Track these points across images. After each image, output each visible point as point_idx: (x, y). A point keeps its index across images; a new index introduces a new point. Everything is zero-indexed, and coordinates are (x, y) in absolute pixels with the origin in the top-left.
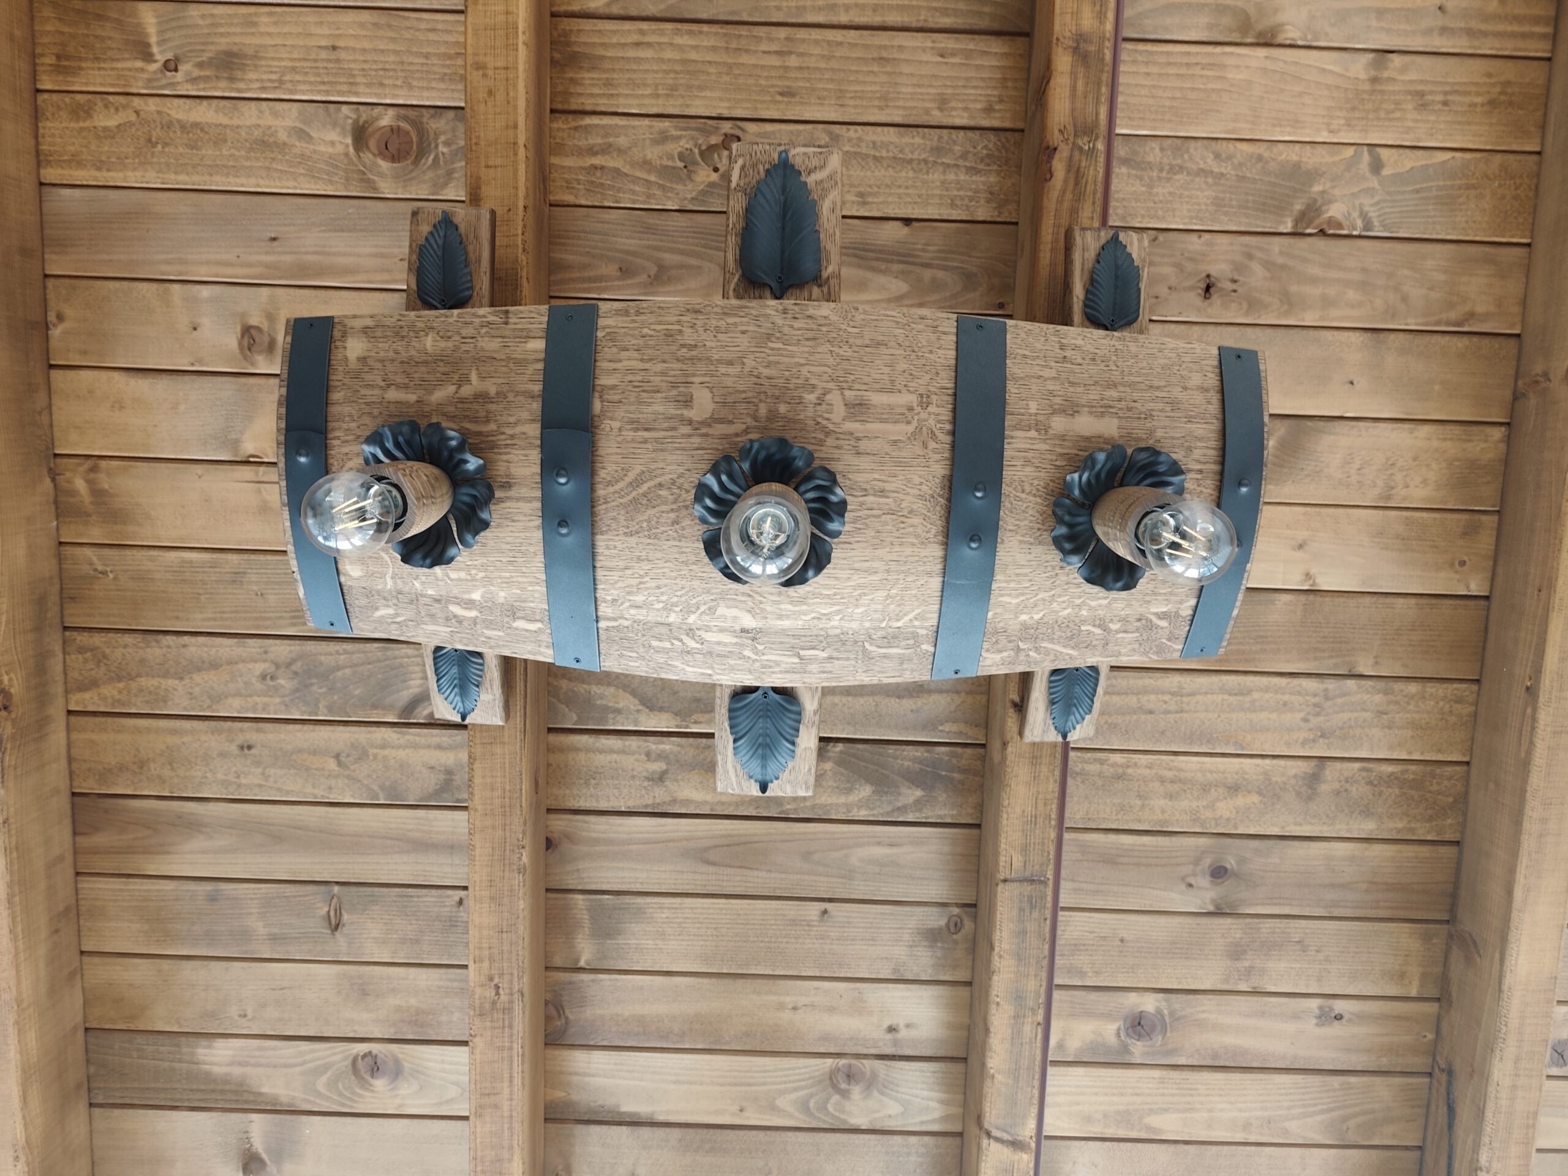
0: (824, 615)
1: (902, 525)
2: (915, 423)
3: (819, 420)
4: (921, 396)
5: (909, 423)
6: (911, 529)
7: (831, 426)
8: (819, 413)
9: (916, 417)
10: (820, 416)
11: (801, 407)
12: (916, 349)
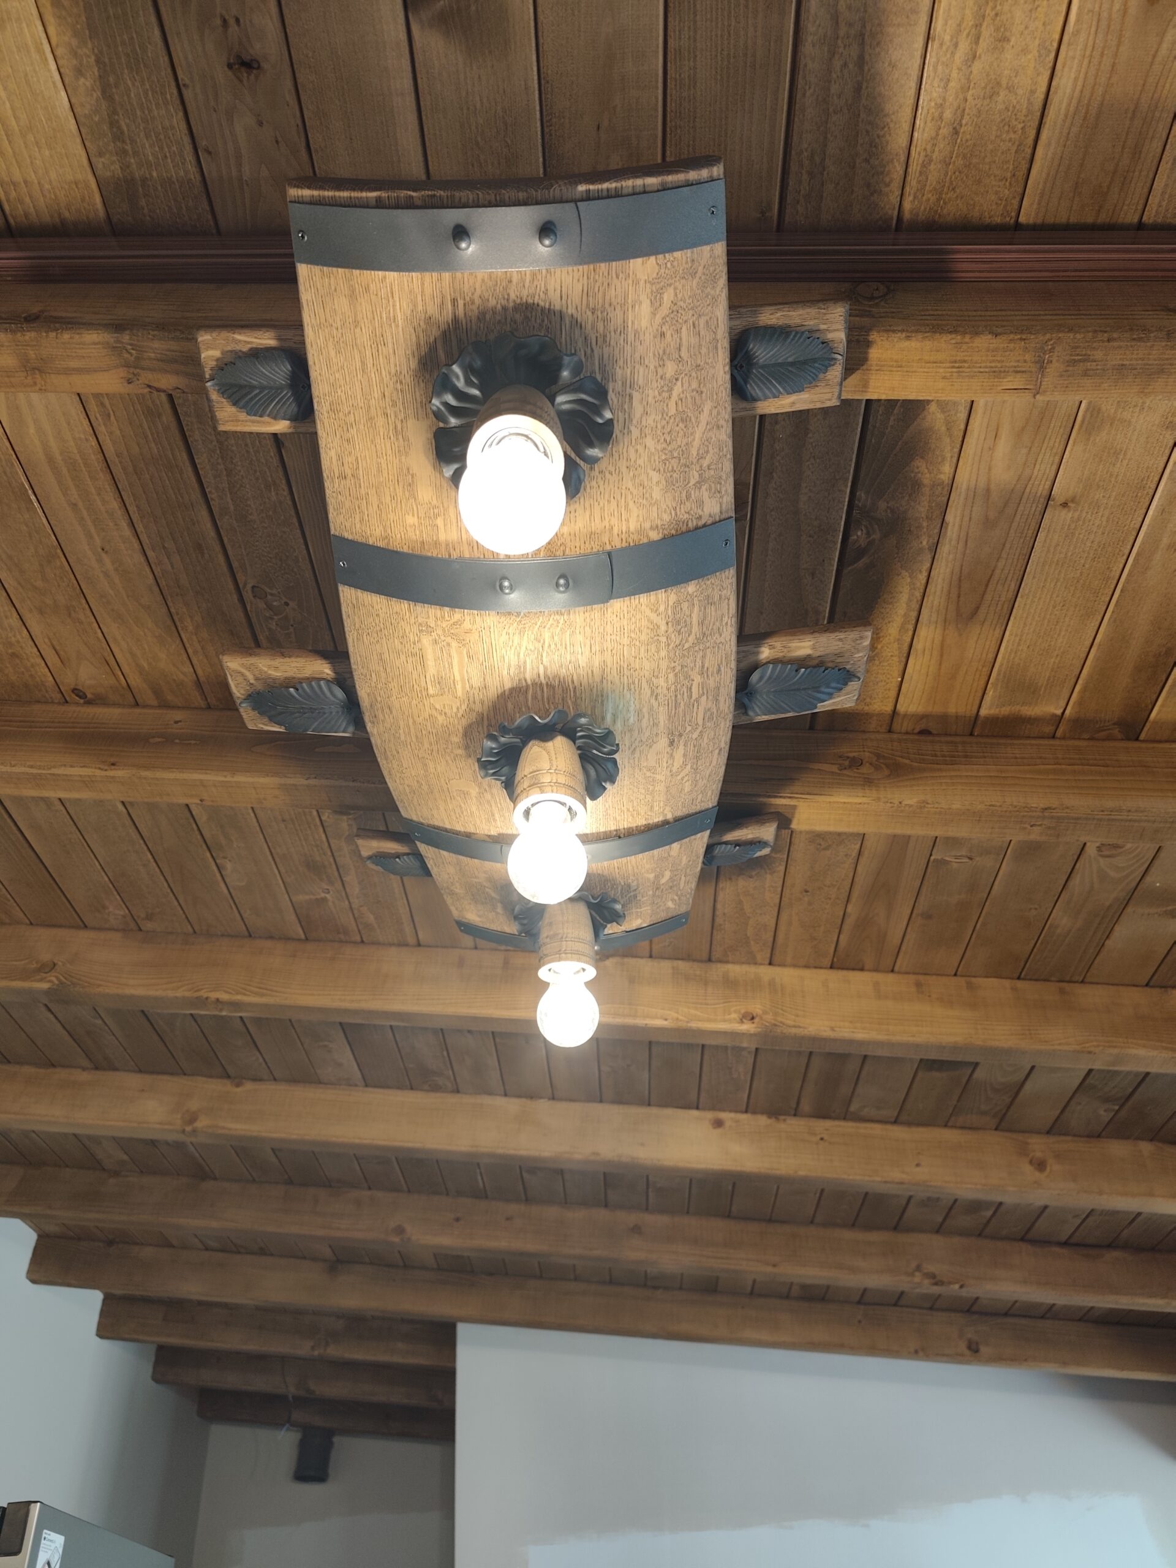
0: (652, 692)
1: (553, 646)
2: (449, 639)
3: (459, 715)
4: (421, 631)
5: (448, 644)
6: (556, 638)
7: (464, 707)
8: (454, 715)
9: (443, 638)
10: (456, 715)
11: (451, 727)
12: (378, 628)
